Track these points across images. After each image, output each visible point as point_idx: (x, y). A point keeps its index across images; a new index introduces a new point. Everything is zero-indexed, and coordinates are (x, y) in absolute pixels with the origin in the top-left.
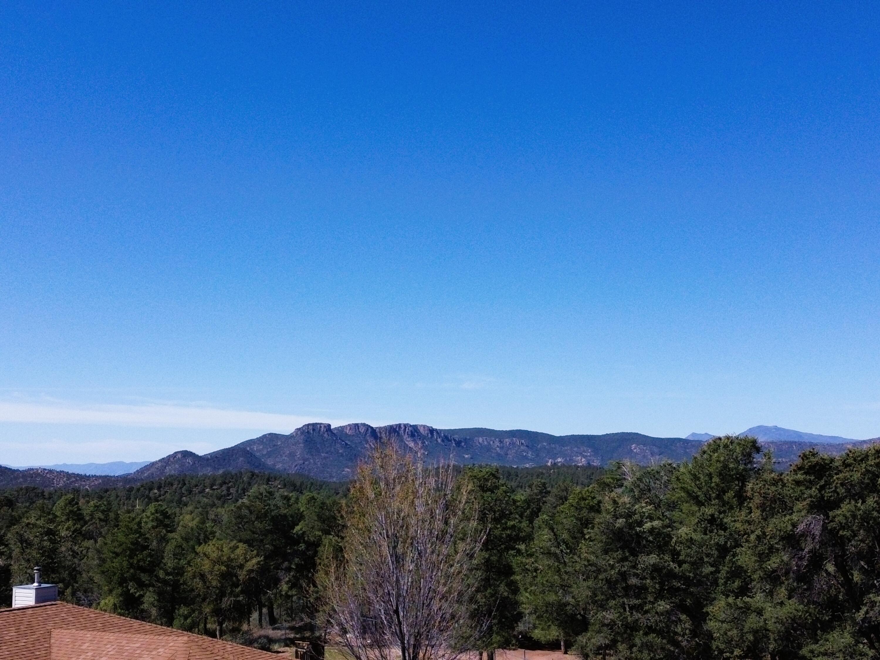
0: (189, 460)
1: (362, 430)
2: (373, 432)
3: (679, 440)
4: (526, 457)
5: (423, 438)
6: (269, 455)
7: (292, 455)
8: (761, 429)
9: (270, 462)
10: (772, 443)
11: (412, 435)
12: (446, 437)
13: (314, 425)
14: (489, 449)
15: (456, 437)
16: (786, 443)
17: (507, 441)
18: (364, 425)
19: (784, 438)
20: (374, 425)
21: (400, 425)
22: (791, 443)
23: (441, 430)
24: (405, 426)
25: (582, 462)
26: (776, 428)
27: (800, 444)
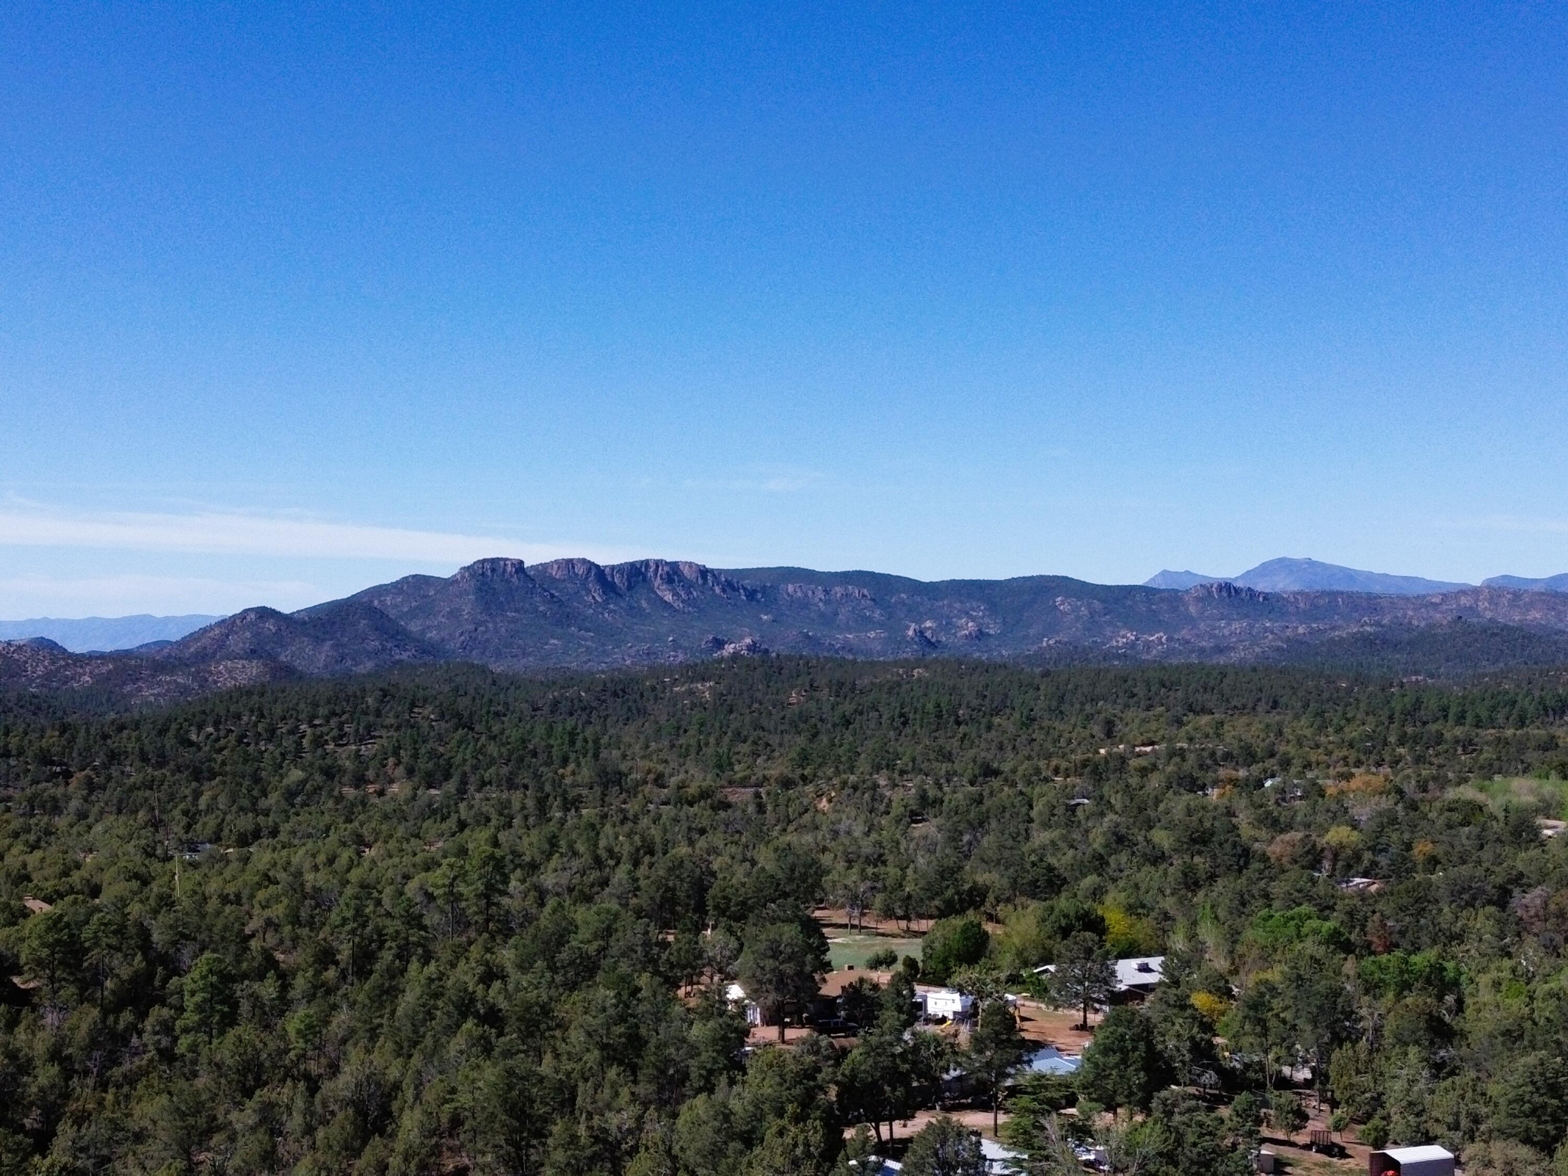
0: (270, 626)
1: (581, 570)
2: (599, 573)
3: (1138, 588)
4: (870, 619)
5: (689, 586)
6: (412, 614)
7: (454, 614)
8: (1281, 566)
9: (414, 627)
10: (1301, 593)
11: (670, 581)
12: (729, 584)
13: (494, 561)
14: (805, 604)
15: (748, 583)
16: (1323, 593)
17: (838, 591)
18: (584, 561)
20: (603, 562)
21: (646, 563)
22: (1335, 594)
23: (721, 571)
24: (658, 563)
25: (966, 628)
26: (1310, 563)
27: (1350, 595)
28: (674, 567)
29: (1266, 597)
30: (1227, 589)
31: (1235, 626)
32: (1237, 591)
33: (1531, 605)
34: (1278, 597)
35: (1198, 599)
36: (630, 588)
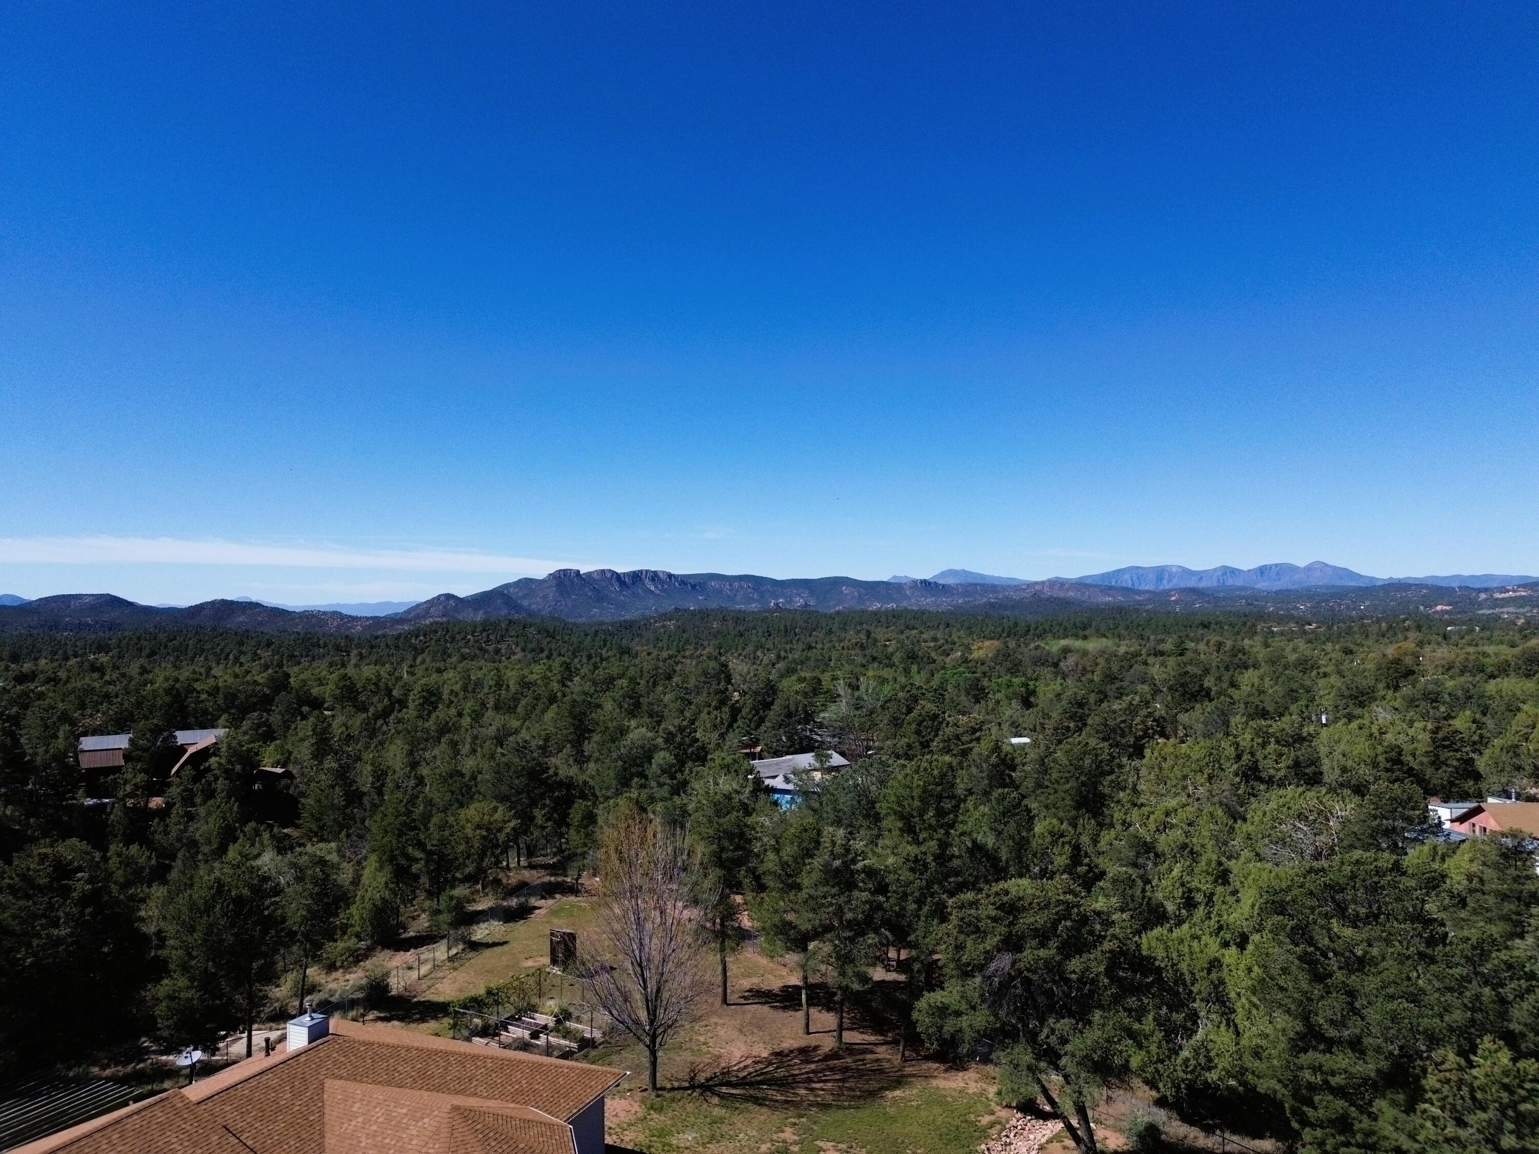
0: (452, 602)
1: (608, 575)
2: (618, 577)
3: (883, 582)
4: (752, 599)
5: (662, 582)
6: (525, 597)
7: (545, 597)
8: (951, 573)
9: (525, 603)
10: (960, 584)
11: (653, 580)
12: (683, 581)
13: (564, 570)
14: (720, 592)
15: (692, 581)
16: (971, 585)
17: (736, 584)
18: (610, 571)
19: (970, 581)
20: (620, 569)
21: (641, 571)
22: (976, 585)
23: (679, 575)
24: (647, 571)
25: (799, 602)
26: (964, 571)
27: (983, 585)
28: (655, 573)
29: (943, 586)
30: (924, 582)
31: (928, 600)
32: (930, 584)
33: (1068, 590)
34: (949, 586)
35: (911, 588)
36: (633, 584)
